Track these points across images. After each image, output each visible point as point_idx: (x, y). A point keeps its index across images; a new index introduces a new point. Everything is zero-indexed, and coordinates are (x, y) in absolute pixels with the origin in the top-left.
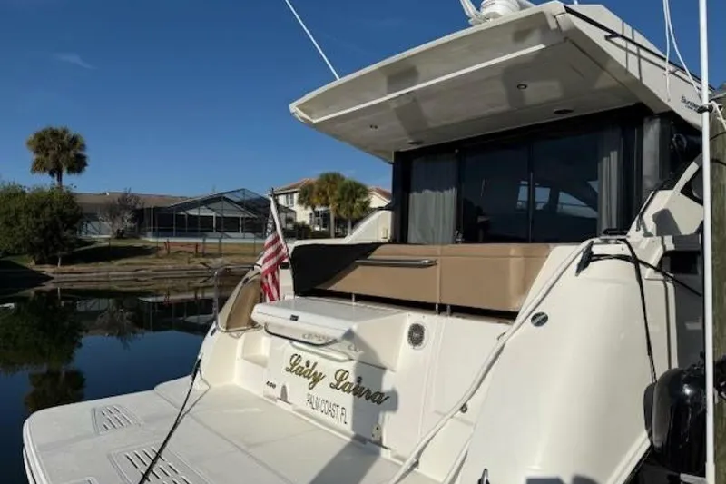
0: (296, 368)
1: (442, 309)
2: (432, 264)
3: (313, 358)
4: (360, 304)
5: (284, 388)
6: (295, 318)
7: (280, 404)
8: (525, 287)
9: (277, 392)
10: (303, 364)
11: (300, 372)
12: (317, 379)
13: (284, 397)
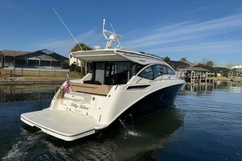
0: (72, 105)
1: (98, 95)
2: (96, 88)
3: (76, 103)
4: (85, 94)
5: (70, 109)
6: (73, 96)
7: (69, 112)
8: (109, 91)
9: (69, 110)
10: (74, 104)
11: (73, 106)
12: (77, 107)
13: (70, 110)
